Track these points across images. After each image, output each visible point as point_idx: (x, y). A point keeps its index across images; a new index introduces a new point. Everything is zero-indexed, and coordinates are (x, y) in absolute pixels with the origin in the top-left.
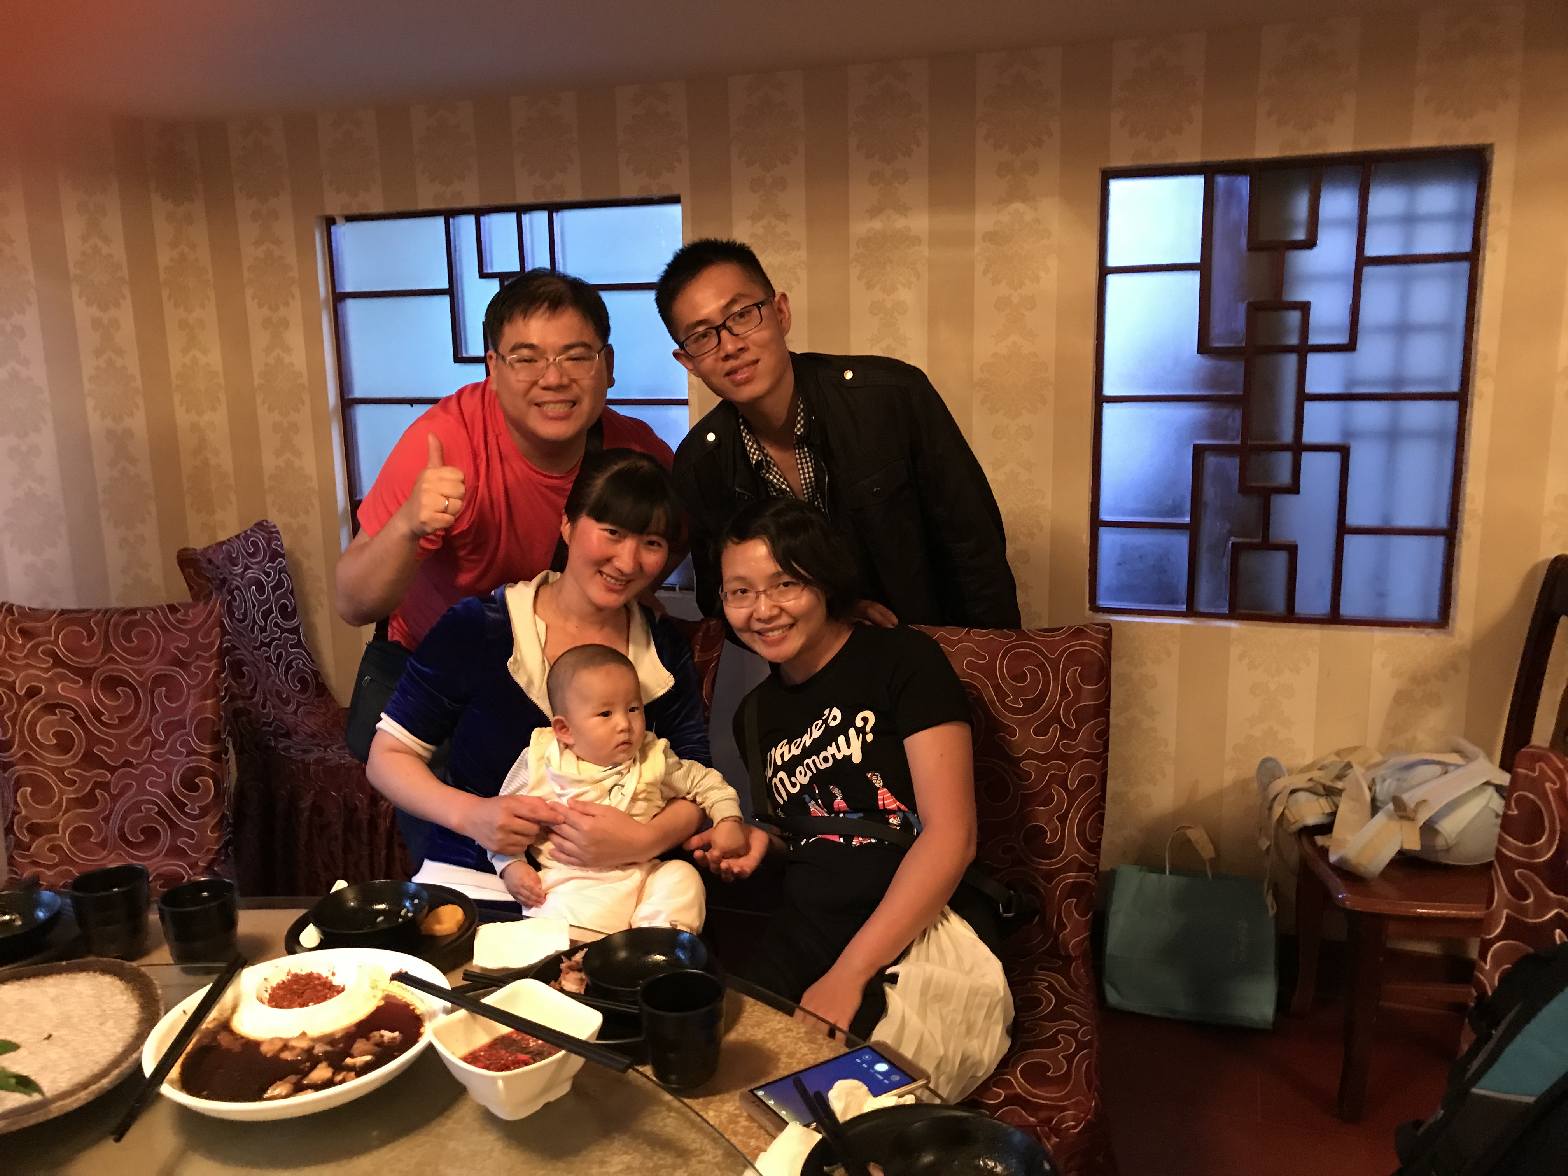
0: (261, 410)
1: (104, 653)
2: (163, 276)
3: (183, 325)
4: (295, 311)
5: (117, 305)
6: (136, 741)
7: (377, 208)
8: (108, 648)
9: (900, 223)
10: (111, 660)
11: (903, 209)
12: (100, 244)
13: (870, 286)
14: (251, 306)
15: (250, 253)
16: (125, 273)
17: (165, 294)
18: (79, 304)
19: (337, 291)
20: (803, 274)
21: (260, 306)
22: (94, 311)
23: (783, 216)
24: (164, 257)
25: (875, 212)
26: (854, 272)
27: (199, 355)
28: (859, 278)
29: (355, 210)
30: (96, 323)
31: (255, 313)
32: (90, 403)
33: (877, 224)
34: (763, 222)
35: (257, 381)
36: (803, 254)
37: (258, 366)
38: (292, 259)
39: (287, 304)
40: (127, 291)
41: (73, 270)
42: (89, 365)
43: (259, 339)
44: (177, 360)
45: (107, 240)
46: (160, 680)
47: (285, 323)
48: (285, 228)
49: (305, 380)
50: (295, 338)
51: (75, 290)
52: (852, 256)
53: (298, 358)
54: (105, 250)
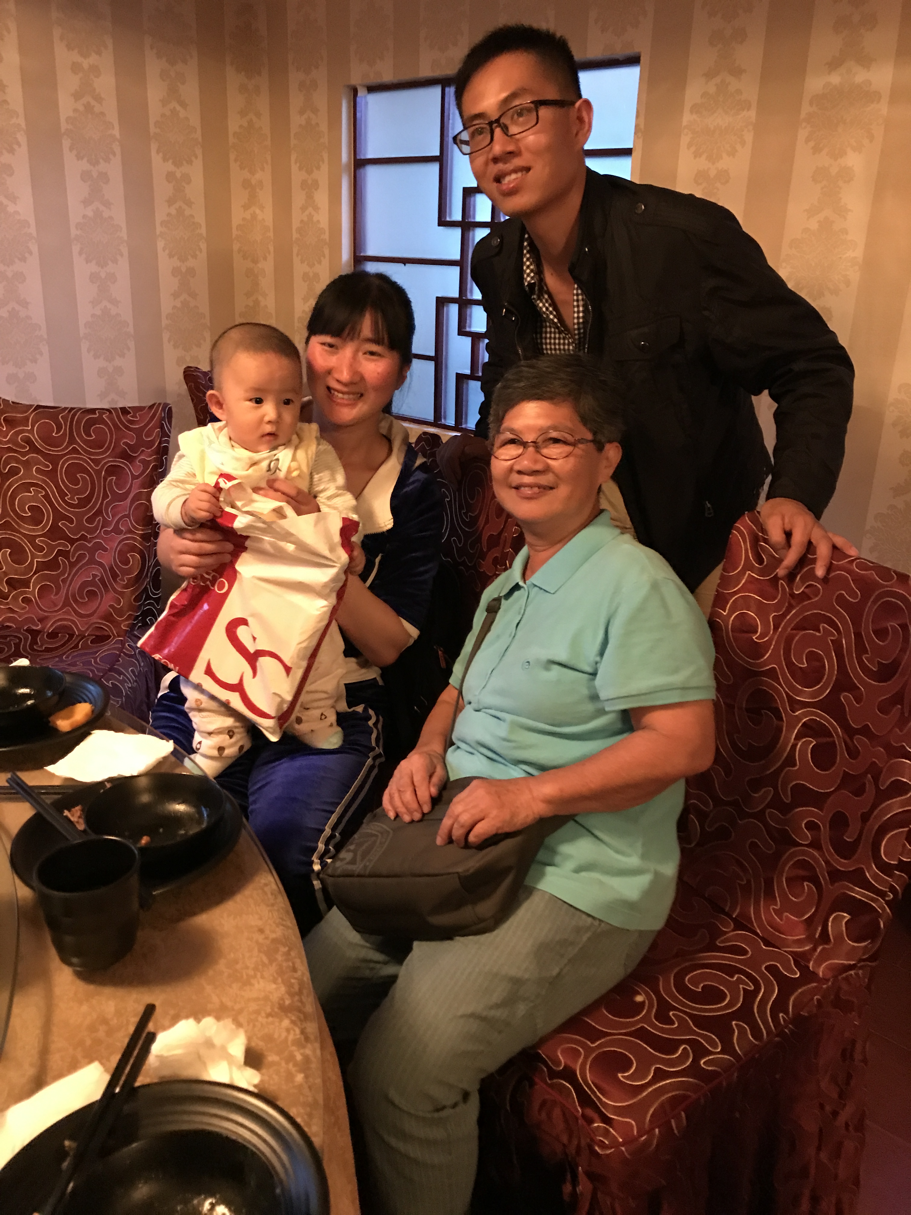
0: (296, 260)
1: (70, 443)
2: (231, 140)
3: (246, 184)
4: (322, 175)
5: (190, 162)
6: (90, 520)
7: (388, 78)
8: (72, 440)
9: (861, 76)
10: (75, 450)
11: (865, 61)
12: (178, 108)
13: (816, 150)
14: (294, 168)
15: (297, 120)
16: (198, 135)
17: (232, 156)
18: (156, 159)
19: (358, 158)
20: (749, 137)
21: (300, 169)
22: (169, 166)
23: (737, 72)
24: (234, 124)
25: (834, 65)
26: (803, 134)
27: (258, 211)
28: (807, 140)
29: (374, 80)
30: (170, 177)
31: (297, 176)
32: (160, 244)
33: (835, 79)
34: (717, 80)
35: (295, 235)
36: (752, 114)
37: (296, 224)
38: (324, 127)
39: (318, 168)
40: (199, 151)
41: (153, 129)
42: (161, 212)
43: (298, 198)
44: (238, 215)
45: (183, 105)
46: (113, 470)
47: (316, 185)
48: (321, 99)
49: (326, 236)
50: (322, 198)
51: (154, 147)
52: (803, 115)
53: (322, 218)
54: (182, 113)
